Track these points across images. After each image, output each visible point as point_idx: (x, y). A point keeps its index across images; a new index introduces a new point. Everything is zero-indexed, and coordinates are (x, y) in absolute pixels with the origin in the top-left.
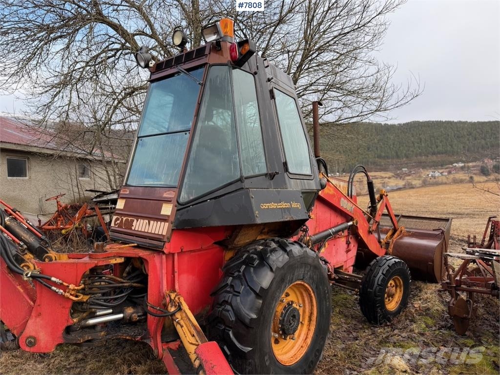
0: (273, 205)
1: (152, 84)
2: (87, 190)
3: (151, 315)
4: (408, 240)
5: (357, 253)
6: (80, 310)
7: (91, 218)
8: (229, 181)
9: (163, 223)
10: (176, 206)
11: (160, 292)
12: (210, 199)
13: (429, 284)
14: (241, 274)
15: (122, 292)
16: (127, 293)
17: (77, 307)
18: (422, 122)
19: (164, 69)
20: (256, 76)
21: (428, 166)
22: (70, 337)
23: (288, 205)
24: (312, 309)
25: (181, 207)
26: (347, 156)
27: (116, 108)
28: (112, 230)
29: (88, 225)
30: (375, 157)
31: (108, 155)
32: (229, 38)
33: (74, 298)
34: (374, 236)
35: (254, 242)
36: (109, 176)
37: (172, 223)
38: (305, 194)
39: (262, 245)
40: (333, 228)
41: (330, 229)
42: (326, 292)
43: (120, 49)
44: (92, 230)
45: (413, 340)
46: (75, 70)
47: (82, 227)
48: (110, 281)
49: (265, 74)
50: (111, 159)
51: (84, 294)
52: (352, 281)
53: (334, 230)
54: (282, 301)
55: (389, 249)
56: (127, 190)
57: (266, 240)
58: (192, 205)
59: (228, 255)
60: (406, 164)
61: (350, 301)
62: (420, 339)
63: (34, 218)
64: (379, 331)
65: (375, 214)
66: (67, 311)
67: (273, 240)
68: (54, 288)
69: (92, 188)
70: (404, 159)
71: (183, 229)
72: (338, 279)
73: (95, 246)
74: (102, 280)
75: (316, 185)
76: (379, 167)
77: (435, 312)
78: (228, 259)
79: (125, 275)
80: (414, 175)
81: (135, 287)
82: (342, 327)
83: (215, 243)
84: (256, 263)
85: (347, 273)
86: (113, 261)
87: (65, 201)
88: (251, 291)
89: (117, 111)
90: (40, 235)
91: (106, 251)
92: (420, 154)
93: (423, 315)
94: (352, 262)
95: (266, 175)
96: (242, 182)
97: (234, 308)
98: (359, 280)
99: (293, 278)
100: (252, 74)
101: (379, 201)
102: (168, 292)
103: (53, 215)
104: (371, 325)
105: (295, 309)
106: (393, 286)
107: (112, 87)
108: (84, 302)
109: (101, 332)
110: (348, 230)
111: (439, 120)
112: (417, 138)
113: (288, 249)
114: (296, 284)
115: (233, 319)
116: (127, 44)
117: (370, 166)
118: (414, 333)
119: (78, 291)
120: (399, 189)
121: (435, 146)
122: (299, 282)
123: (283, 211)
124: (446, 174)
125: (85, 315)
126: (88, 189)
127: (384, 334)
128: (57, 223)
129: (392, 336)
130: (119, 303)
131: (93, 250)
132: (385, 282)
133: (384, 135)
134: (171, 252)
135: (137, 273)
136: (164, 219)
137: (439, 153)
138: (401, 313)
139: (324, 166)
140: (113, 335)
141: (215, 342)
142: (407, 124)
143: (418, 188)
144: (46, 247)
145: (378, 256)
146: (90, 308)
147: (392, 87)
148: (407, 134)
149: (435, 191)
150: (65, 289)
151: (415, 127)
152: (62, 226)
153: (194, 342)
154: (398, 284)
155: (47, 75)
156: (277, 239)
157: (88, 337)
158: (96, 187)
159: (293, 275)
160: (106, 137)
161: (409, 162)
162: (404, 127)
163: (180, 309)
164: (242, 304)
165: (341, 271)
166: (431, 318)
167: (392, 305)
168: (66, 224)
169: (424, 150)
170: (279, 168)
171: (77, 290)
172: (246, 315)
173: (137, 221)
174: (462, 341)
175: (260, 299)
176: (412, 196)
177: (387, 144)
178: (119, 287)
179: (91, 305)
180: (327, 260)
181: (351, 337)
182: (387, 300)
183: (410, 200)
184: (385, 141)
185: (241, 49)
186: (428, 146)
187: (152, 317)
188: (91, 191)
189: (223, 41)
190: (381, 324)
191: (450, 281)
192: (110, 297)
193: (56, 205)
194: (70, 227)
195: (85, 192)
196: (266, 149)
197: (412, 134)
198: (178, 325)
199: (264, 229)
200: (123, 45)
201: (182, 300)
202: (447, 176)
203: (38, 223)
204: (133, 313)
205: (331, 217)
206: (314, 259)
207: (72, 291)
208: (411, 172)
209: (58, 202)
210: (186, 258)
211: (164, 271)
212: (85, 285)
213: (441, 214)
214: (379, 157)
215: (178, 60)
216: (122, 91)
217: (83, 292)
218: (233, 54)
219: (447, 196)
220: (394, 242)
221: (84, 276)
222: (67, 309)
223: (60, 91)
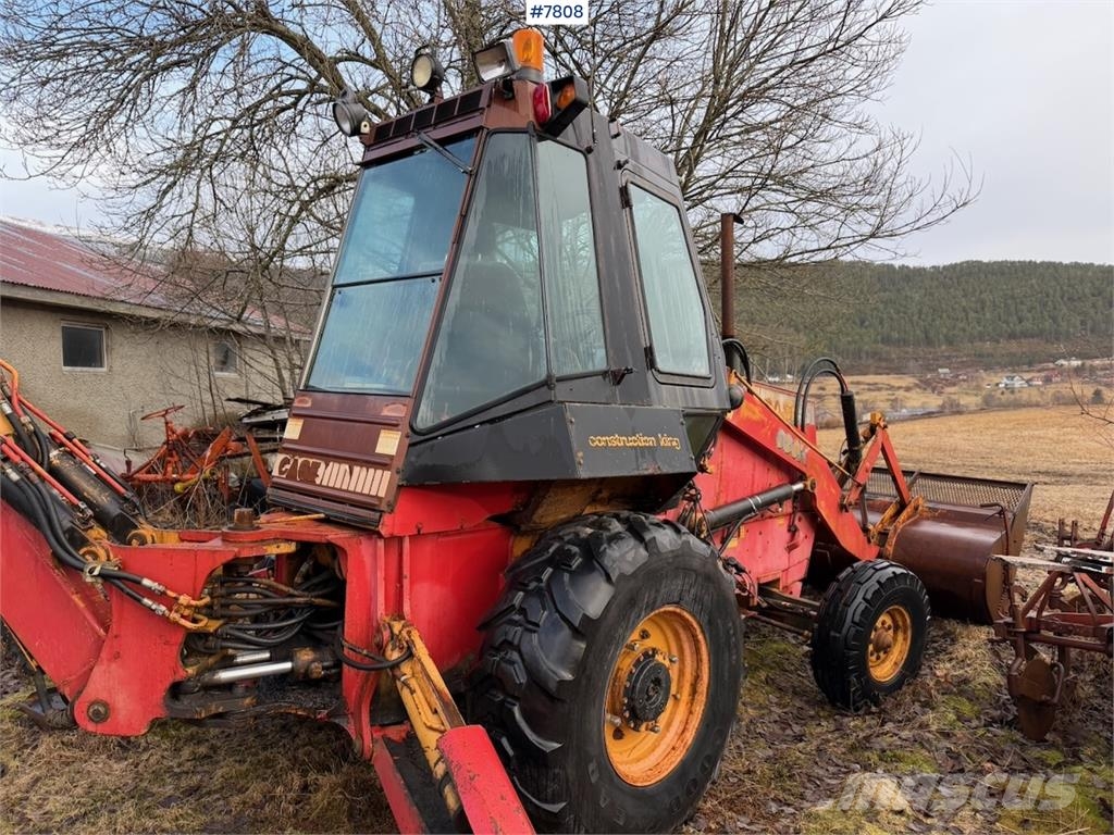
0: (617, 441)
1: (366, 171)
2: (229, 400)
3: (348, 665)
4: (930, 528)
5: (813, 553)
6: (203, 650)
7: (239, 459)
8: (523, 386)
9: (379, 472)
10: (407, 437)
11: (370, 619)
12: (481, 423)
13: (973, 628)
14: (543, 585)
15: (291, 616)
16: (300, 619)
17: (194, 644)
18: (987, 265)
19: (392, 138)
20: (589, 156)
21: (998, 364)
22: (178, 705)
23: (650, 441)
24: (698, 668)
25: (418, 439)
26: (813, 336)
27: (295, 220)
28: (274, 483)
29: (233, 475)
30: (876, 342)
31: (277, 323)
32: (534, 71)
33: (189, 625)
34: (853, 517)
35: (577, 519)
36: (279, 370)
37: (398, 472)
38: (693, 419)
39: (591, 525)
40: (758, 494)
41: (752, 496)
42: (732, 632)
43: (306, 93)
44: (240, 487)
45: (923, 747)
46: (210, 137)
47: (219, 479)
48: (267, 593)
49: (611, 151)
50: (284, 332)
51: (211, 617)
52: (797, 614)
53: (759, 499)
54: (631, 647)
55: (887, 546)
56: (307, 398)
57: (602, 516)
58: (443, 435)
59: (520, 546)
60: (948, 358)
61: (792, 657)
62: (940, 745)
63: (116, 456)
64: (852, 724)
65: (857, 467)
66: (175, 651)
67: (617, 516)
68: (146, 601)
69: (242, 394)
70: (944, 347)
71: (422, 487)
72: (765, 608)
73: (236, 515)
74: (252, 589)
75: (720, 400)
76: (884, 364)
77: (979, 687)
78: (519, 553)
79: (298, 580)
80: (965, 385)
81: (318, 607)
82: (771, 711)
83: (492, 519)
84: (576, 563)
85: (787, 595)
86: (273, 550)
87: (183, 422)
88: (562, 622)
89: (299, 228)
90: (123, 490)
91: (258, 528)
92: (981, 338)
93: (952, 693)
94: (800, 571)
95: (604, 374)
96: (550, 389)
97: (525, 657)
98: (812, 613)
99: (656, 598)
100: (580, 151)
101: (867, 439)
102: (387, 619)
103: (157, 451)
104: (835, 711)
105: (660, 666)
106: (889, 628)
107: (288, 174)
108: (211, 634)
109: (245, 697)
110: (794, 502)
111: (1028, 260)
112: (973, 299)
113: (647, 537)
114: (665, 612)
115: (522, 679)
116: (323, 81)
117: (863, 362)
118: (929, 732)
119: (197, 609)
120: (929, 415)
121: (1015, 318)
122: (671, 608)
123: (639, 455)
124: (1040, 383)
125: (211, 660)
126: (232, 397)
127: (862, 730)
128: (164, 468)
129: (878, 736)
130: (283, 639)
131: (232, 525)
132: (869, 619)
133: (898, 290)
134: (396, 533)
135: (324, 576)
136: (382, 463)
137: (1025, 335)
138: (904, 688)
139: (741, 357)
140: (271, 707)
141: (480, 726)
142: (953, 267)
143: (970, 413)
144: (133, 516)
145: (858, 560)
146: (222, 648)
147: (909, 185)
148: (952, 290)
149: (1009, 421)
150: (171, 603)
151: (970, 274)
152: (174, 476)
153: (436, 726)
154: (900, 623)
155: (147, 147)
156: (625, 514)
157: (217, 708)
158: (250, 393)
159: (657, 591)
160: (274, 283)
161: (954, 354)
162: (945, 273)
163: (410, 655)
164: (542, 648)
165: (774, 590)
166: (970, 700)
167: (884, 670)
168: (184, 471)
169: (991, 328)
170: (634, 361)
171: (196, 607)
172: (551, 674)
173: (327, 465)
174: (1035, 752)
175: (582, 640)
176: (955, 432)
177: (905, 313)
178: (286, 606)
179: (225, 640)
180: (742, 565)
181: (788, 736)
182: (874, 658)
183: (952, 440)
184: (901, 305)
185: (558, 96)
186: (1000, 320)
187: (353, 671)
188: (238, 400)
189: (519, 79)
190: (857, 709)
191: (1014, 619)
192: (264, 626)
193: (164, 429)
194: (193, 478)
195: (226, 404)
196: (606, 319)
197: (964, 290)
198: (405, 688)
199: (600, 491)
200: (313, 83)
201: (416, 636)
202: (1042, 389)
203: (125, 467)
204: (313, 661)
205: (754, 470)
206: (704, 560)
207: (185, 608)
208: (958, 376)
209: (167, 423)
210: (428, 547)
211: (381, 575)
212: (212, 598)
213: (1019, 474)
214: (886, 340)
215: (422, 120)
216: (308, 185)
217: (208, 610)
218: (541, 108)
219: (1036, 433)
220: (899, 531)
221: (210, 579)
222: (174, 648)
223: (175, 183)
